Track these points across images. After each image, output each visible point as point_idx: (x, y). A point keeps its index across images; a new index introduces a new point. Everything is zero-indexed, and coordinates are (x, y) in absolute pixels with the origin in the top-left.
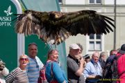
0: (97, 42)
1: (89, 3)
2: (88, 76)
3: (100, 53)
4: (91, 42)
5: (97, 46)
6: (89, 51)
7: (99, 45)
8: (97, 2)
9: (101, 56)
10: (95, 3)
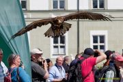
0: (61, 47)
1: (52, 8)
4: (55, 47)
5: (61, 51)
6: (53, 55)
7: (63, 49)
8: (61, 8)
10: (59, 8)
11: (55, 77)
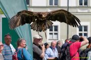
0: (55, 34)
1: (49, 5)
2: (48, 58)
3: (57, 41)
4: (51, 34)
5: (55, 37)
6: (49, 40)
7: (56, 35)
8: (55, 4)
9: (57, 44)
10: (54, 5)
11: (50, 56)
